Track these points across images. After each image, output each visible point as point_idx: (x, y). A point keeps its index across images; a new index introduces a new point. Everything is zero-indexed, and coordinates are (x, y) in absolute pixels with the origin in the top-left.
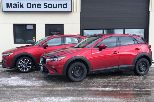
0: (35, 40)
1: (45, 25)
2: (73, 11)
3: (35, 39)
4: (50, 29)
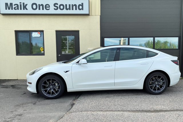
0: (43, 51)
1: (55, 32)
2: (90, 14)
3: (43, 49)
4: (62, 37)
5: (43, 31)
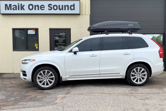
4: (55, 34)
5: (38, 29)
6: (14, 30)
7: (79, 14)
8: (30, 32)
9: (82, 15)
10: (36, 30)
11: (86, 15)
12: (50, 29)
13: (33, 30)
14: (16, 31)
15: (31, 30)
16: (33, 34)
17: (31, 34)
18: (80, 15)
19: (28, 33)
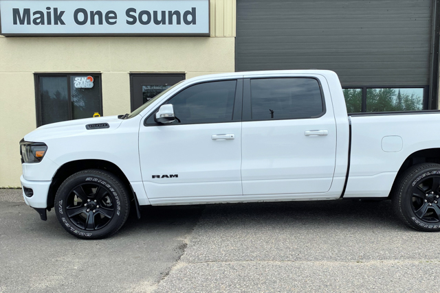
1: (129, 76)
4: (144, 87)
5: (101, 74)
6: (38, 76)
7: (207, 36)
8: (80, 83)
9: (215, 37)
10: (97, 77)
11: (224, 37)
12: (132, 75)
13: (88, 78)
14: (45, 80)
15: (83, 78)
16: (87, 87)
17: (83, 87)
18: (210, 39)
19: (75, 85)
